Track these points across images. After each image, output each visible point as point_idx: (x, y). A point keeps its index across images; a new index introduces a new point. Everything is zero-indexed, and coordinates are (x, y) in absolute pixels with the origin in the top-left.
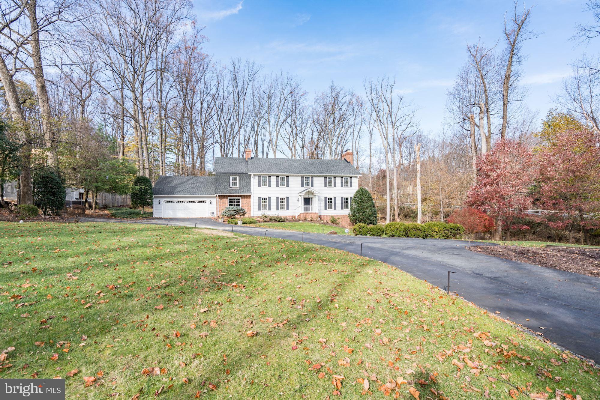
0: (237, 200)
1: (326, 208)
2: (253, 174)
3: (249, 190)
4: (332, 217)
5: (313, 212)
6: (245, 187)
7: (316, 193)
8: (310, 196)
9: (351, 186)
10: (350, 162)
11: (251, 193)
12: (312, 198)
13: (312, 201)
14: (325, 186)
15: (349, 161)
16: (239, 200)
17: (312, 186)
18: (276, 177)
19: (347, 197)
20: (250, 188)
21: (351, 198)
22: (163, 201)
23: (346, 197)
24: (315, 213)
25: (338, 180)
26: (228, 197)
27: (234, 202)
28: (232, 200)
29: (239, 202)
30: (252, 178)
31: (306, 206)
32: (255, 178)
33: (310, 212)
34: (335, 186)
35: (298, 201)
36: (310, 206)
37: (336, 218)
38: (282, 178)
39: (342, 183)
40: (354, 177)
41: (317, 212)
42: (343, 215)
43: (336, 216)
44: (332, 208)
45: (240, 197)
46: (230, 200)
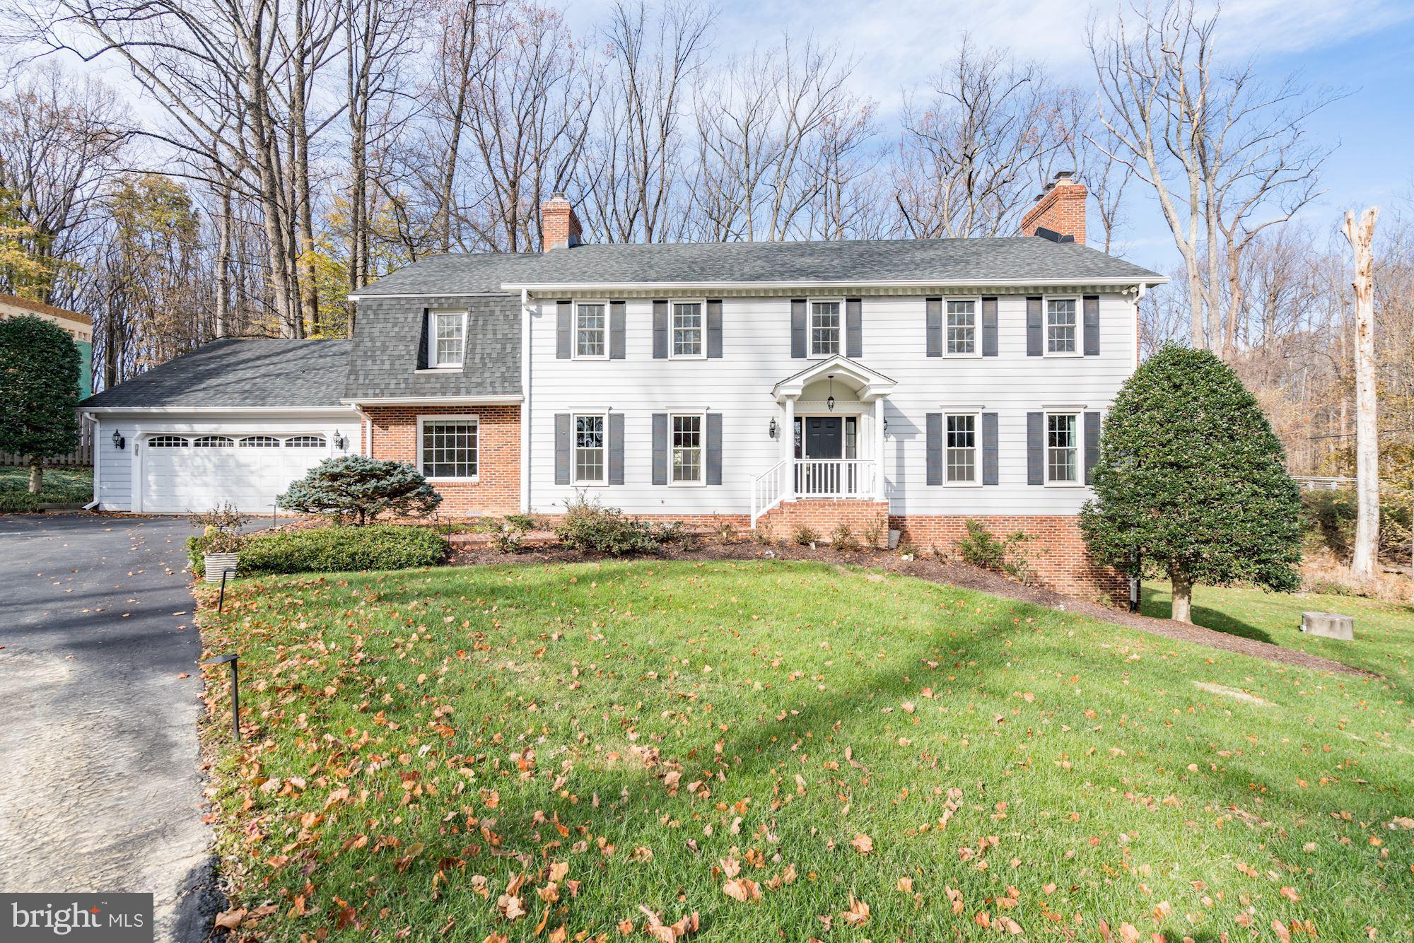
0: (461, 429)
1: (933, 479)
2: (524, 288)
3: (511, 380)
4: (974, 527)
5: (860, 495)
6: (496, 361)
7: (875, 386)
8: (842, 409)
9: (1092, 348)
10: (1070, 239)
11: (519, 391)
12: (852, 420)
13: (853, 435)
14: (934, 351)
15: (1065, 233)
16: (474, 429)
17: (855, 350)
18: (649, 307)
19: (1066, 411)
20: (518, 369)
21: (1091, 418)
22: (135, 434)
23: (1058, 411)
24: (868, 503)
25: (1012, 314)
26: (421, 419)
27: (451, 442)
28: (440, 429)
29: (472, 442)
30: (525, 316)
31: (817, 461)
32: (539, 314)
33: (844, 494)
34: (990, 349)
35: (773, 433)
36: (843, 462)
37: (999, 535)
38: (688, 311)
39: (1033, 328)
40: (1115, 292)
41: (879, 497)
42: (1043, 519)
43: (993, 520)
44: (971, 477)
45: (476, 417)
46: (427, 429)
